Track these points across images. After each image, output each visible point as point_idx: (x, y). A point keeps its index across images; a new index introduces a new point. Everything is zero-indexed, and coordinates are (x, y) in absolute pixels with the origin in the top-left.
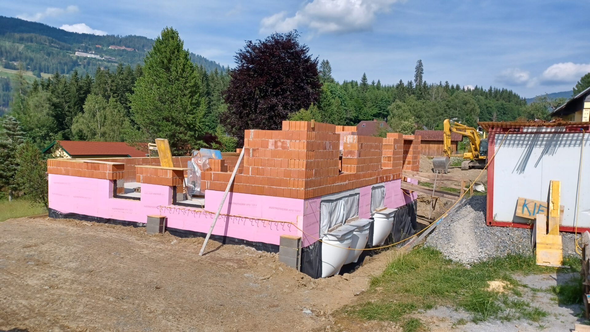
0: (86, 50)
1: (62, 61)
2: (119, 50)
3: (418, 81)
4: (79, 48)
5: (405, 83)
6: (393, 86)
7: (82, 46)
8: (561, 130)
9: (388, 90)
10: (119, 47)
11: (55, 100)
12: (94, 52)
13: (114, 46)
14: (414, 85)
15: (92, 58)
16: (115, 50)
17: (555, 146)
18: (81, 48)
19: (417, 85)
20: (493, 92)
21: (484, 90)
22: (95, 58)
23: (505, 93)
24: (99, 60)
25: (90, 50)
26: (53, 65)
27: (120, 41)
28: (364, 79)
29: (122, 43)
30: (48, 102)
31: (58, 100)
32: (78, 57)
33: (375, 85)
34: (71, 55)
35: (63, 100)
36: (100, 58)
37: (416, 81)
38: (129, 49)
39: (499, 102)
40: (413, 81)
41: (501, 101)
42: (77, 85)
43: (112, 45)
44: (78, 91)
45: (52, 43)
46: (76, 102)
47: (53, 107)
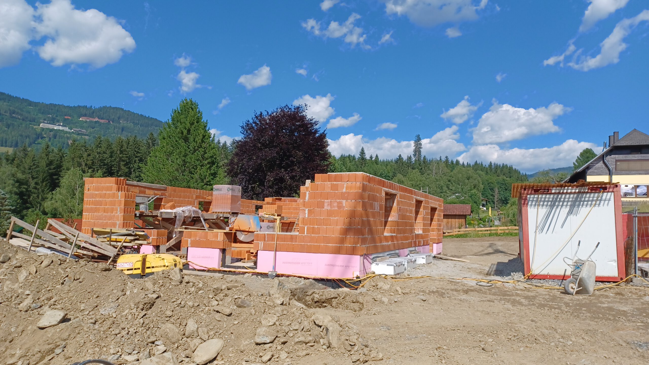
0: (53, 121)
1: (23, 133)
2: (91, 122)
3: (417, 156)
4: (45, 120)
5: (405, 158)
6: (392, 161)
7: (48, 117)
8: (583, 190)
9: (387, 165)
10: (91, 119)
11: (20, 176)
12: (62, 124)
13: (86, 118)
14: (413, 159)
15: (59, 130)
16: (86, 122)
17: (579, 206)
18: (47, 119)
19: (415, 160)
20: (493, 167)
21: (484, 166)
22: (63, 131)
23: (505, 168)
24: (67, 132)
25: (58, 121)
26: (13, 137)
27: (93, 112)
28: (362, 152)
29: (95, 114)
30: (13, 178)
31: (24, 176)
32: (43, 129)
33: (373, 159)
34: (35, 127)
35: (30, 176)
36: (69, 130)
37: (415, 155)
38: (102, 121)
39: (500, 178)
40: (412, 156)
41: (502, 177)
42: (48, 158)
43: (84, 116)
44: (48, 165)
45: (13, 113)
46: (45, 178)
47: (17, 184)
